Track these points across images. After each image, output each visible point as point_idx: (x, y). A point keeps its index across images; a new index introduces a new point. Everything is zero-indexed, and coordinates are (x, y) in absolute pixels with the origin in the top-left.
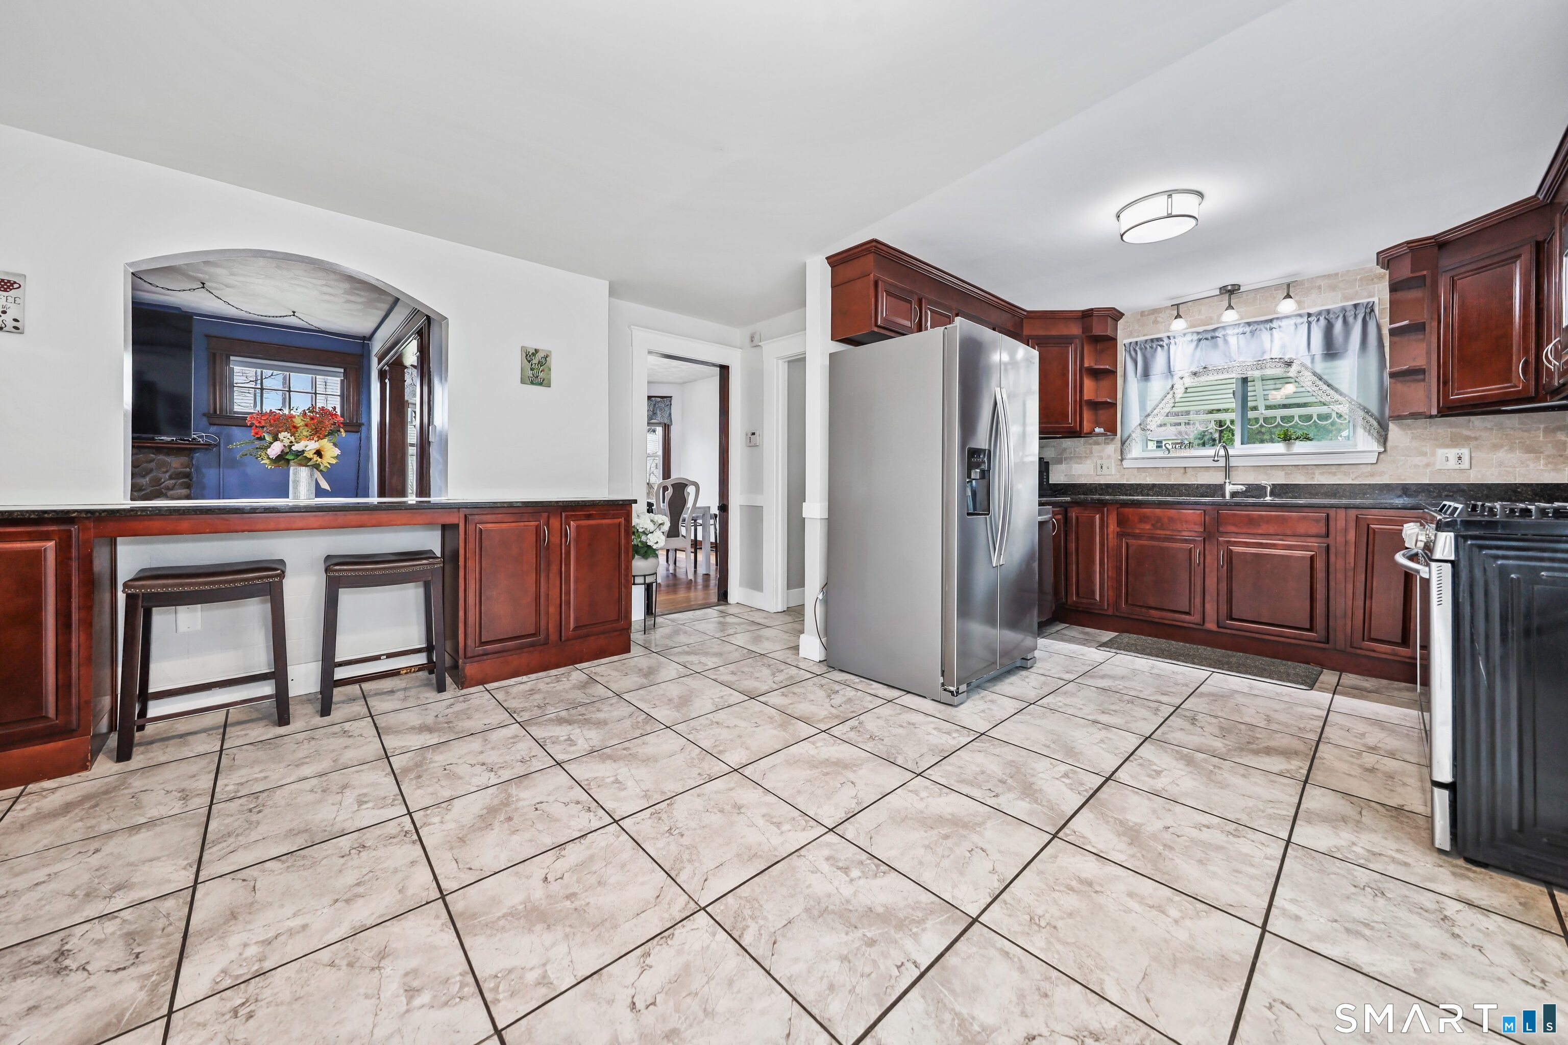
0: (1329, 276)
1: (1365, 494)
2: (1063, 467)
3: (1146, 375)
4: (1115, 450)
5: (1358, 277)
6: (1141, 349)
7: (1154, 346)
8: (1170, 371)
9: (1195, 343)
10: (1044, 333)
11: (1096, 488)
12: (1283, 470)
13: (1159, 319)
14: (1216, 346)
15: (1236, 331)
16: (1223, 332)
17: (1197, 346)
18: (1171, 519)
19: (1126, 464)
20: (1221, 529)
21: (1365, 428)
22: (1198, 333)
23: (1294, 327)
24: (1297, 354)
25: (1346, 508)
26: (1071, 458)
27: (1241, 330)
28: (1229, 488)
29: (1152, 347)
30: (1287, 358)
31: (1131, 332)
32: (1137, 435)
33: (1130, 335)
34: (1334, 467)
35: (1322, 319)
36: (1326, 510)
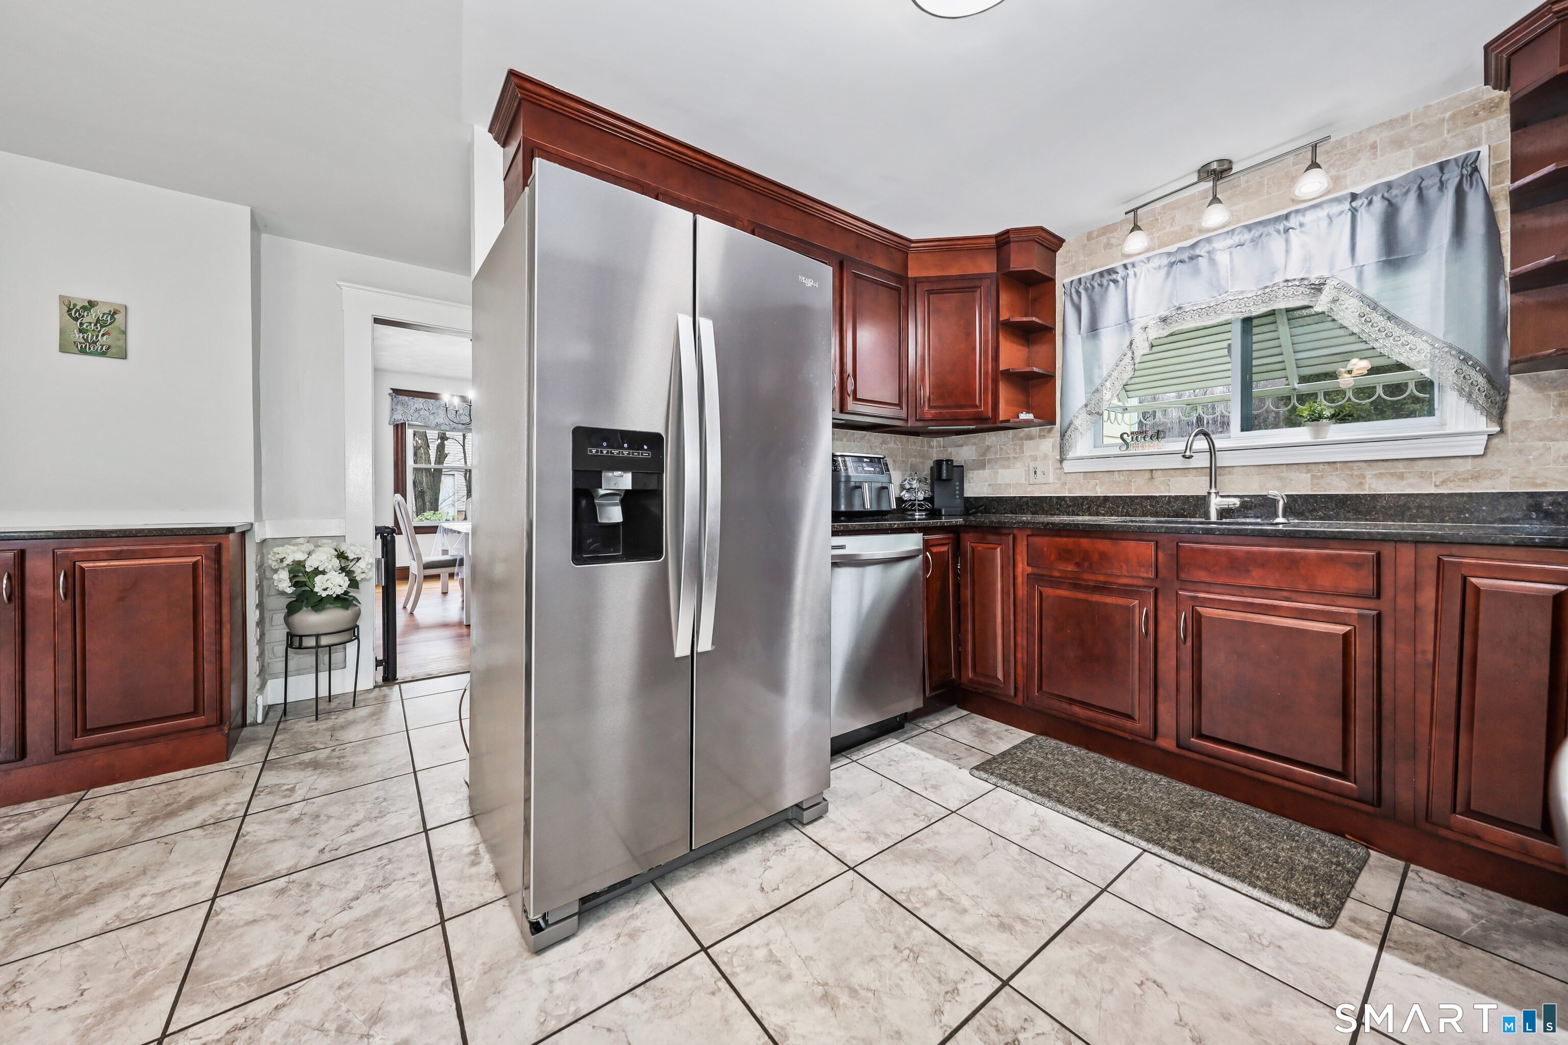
0: (1391, 124)
1: (1461, 512)
2: (986, 473)
3: (1094, 328)
4: (1053, 446)
5: (1448, 115)
6: (1086, 289)
7: (1105, 282)
8: (1127, 320)
9: (1163, 272)
10: (940, 274)
11: (1027, 503)
12: (1308, 471)
13: (1114, 241)
14: (1196, 271)
15: (1230, 242)
16: (1208, 247)
17: (1168, 274)
18: (1104, 556)
19: (1068, 466)
20: (1183, 576)
21: (1461, 391)
22: (1169, 254)
23: (1326, 222)
24: (1332, 268)
25: (1416, 542)
26: (996, 460)
27: (1236, 239)
28: (1215, 503)
29: (1101, 285)
30: (1314, 277)
31: (1074, 266)
32: (1081, 421)
33: (1073, 270)
34: (1400, 465)
35: (1377, 199)
36: (1377, 547)
